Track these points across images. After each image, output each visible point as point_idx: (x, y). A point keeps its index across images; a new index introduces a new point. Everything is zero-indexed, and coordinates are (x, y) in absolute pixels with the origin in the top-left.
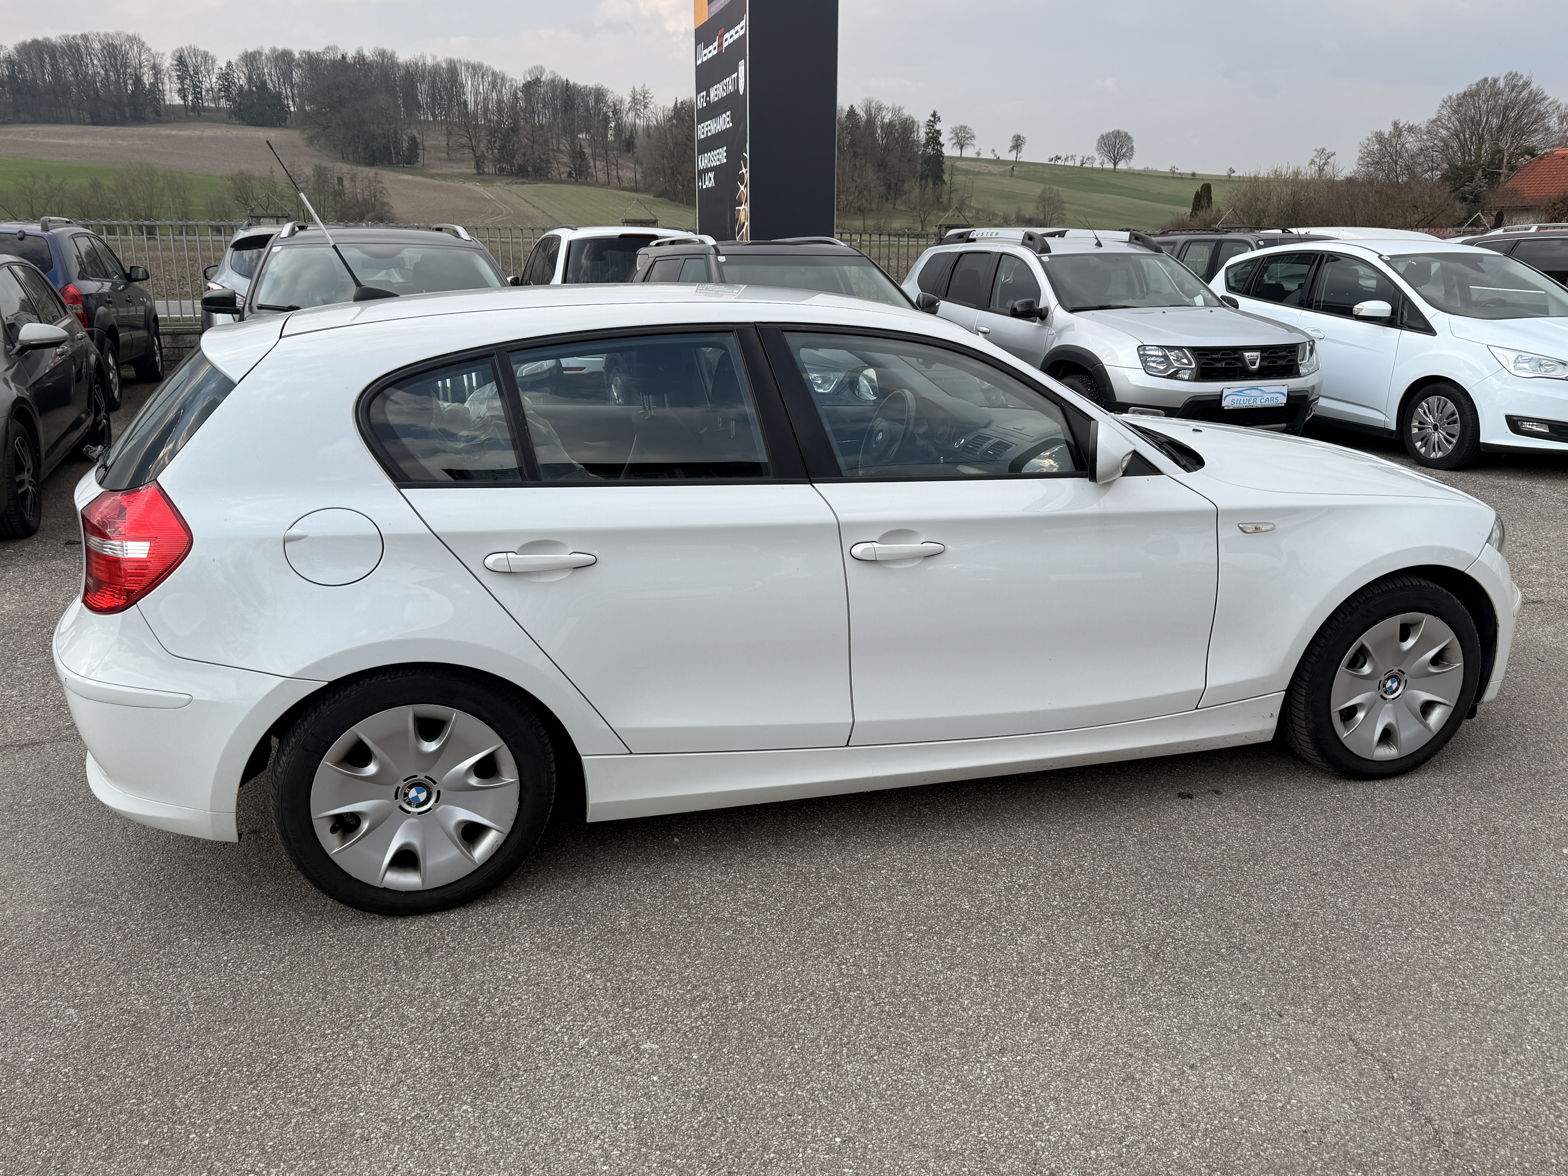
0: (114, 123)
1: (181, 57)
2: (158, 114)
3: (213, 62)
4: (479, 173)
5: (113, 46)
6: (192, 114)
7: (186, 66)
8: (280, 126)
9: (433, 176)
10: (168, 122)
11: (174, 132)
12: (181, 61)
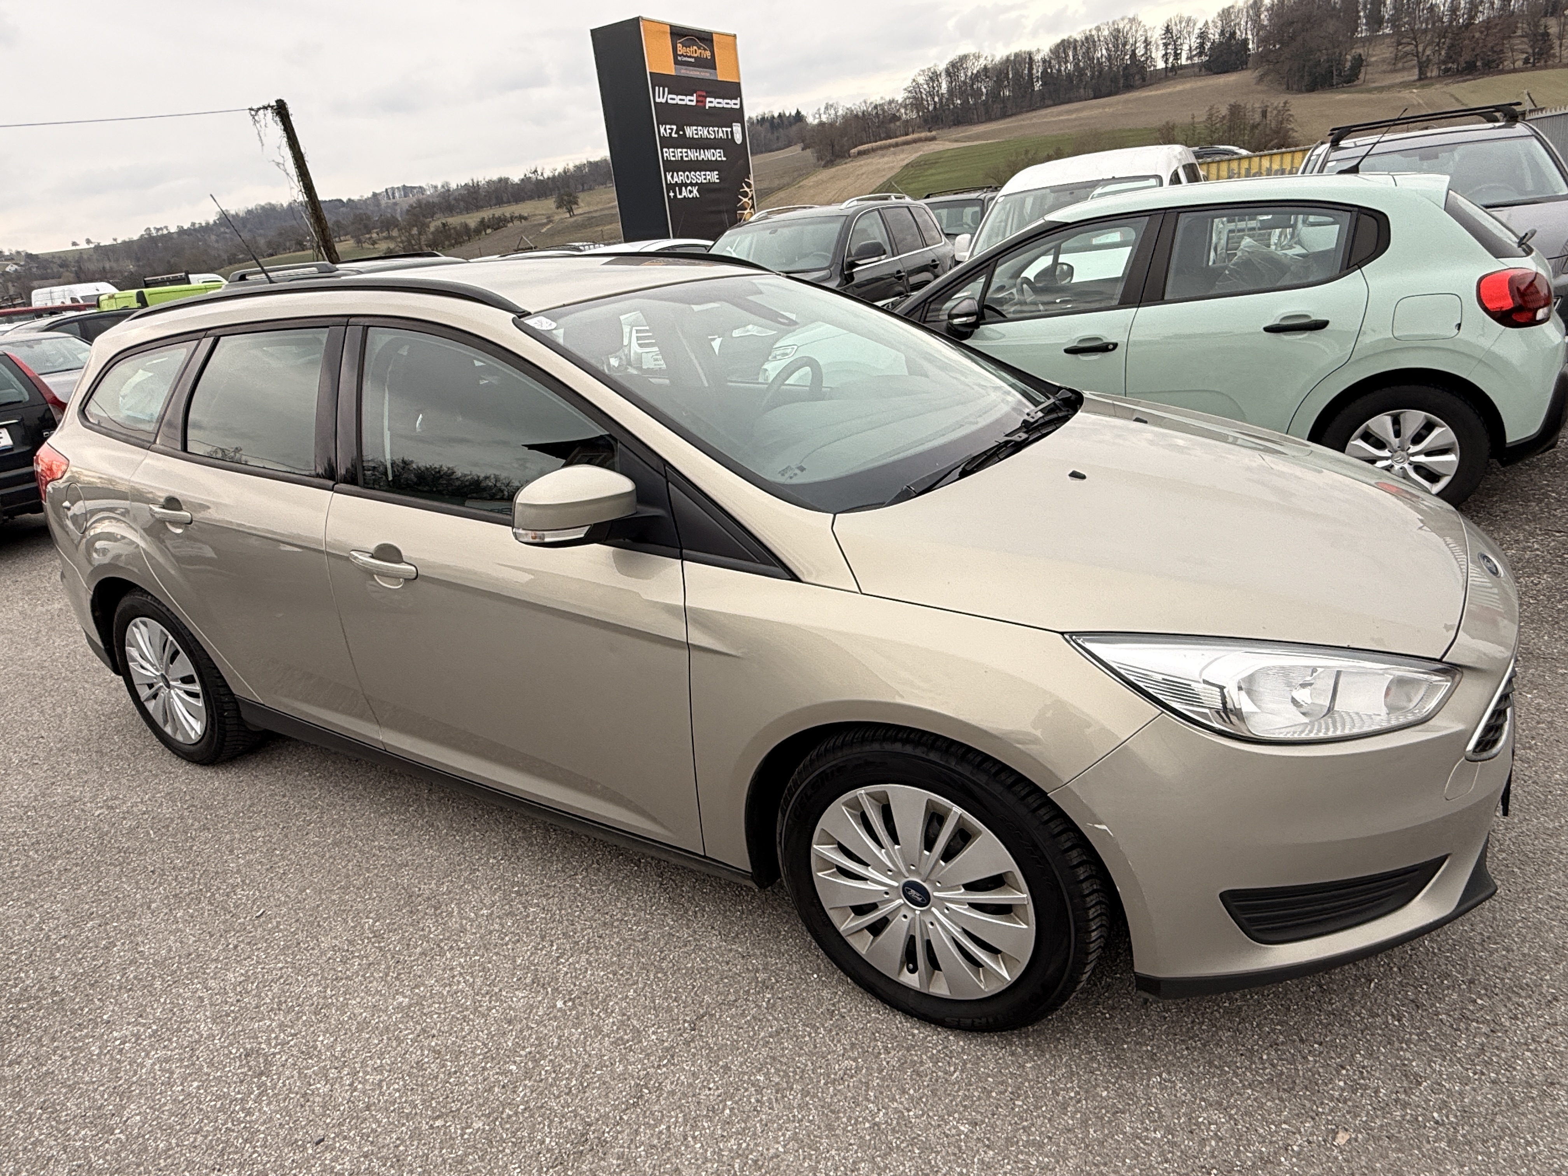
0: (1109, 94)
1: (1167, 27)
2: (1144, 79)
3: (1195, 24)
4: (1420, 79)
5: (1118, 31)
6: (1170, 74)
7: (1171, 33)
8: (1242, 69)
9: (1369, 91)
10: (1151, 85)
11: (1153, 93)
12: (1168, 30)
